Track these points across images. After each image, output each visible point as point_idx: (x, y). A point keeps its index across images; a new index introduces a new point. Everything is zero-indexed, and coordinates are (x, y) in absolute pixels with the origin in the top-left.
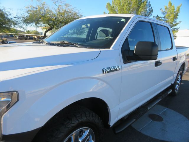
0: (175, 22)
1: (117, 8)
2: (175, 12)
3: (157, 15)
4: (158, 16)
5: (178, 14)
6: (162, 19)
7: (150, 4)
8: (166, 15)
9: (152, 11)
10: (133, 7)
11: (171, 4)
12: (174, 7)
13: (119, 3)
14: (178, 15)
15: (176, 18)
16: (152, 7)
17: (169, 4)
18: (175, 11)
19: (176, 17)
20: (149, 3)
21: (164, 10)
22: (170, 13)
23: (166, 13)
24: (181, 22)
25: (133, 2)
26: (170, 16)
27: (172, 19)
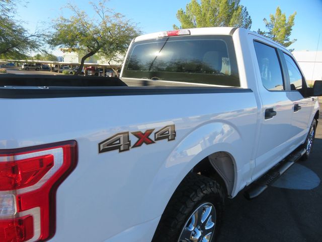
0: (287, 40)
1: (195, 18)
2: (286, 24)
3: (259, 30)
4: (261, 31)
5: (292, 28)
6: (267, 35)
7: (247, 12)
8: (273, 29)
9: (251, 22)
10: (221, 17)
11: (279, 11)
12: (285, 17)
13: (197, 10)
14: (291, 30)
15: (288, 34)
16: (250, 17)
17: (276, 12)
18: (287, 22)
19: (288, 32)
20: (245, 9)
21: (269, 21)
22: (279, 26)
23: (272, 26)
24: (296, 40)
25: (220, 9)
26: (279, 31)
27: (282, 35)
